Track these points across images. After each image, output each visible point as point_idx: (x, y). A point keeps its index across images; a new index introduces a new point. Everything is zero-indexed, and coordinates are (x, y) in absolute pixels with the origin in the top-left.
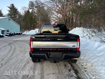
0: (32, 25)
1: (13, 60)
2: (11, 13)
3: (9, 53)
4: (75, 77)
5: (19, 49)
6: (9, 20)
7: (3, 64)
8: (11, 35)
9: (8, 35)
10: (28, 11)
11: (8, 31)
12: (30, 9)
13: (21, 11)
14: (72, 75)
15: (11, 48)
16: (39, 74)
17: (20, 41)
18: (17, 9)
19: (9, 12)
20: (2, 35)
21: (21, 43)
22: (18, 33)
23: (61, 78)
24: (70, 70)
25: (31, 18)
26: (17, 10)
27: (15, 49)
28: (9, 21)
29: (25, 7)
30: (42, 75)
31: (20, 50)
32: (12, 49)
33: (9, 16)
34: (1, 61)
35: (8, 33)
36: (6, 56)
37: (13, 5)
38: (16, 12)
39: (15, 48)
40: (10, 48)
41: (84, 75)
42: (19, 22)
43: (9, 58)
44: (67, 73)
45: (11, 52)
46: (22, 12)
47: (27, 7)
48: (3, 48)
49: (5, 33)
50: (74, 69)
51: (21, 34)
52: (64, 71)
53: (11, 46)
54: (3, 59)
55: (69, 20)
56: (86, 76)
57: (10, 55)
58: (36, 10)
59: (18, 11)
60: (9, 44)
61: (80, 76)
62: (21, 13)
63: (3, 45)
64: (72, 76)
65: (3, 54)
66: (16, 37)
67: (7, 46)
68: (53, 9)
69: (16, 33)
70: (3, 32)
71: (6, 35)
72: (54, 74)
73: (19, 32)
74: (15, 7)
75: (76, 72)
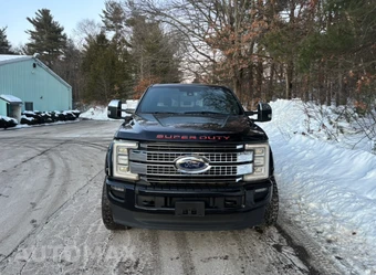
0: (116, 88)
1: (71, 208)
2: (38, 40)
3: (48, 184)
4: (300, 269)
5: (84, 170)
6: (34, 66)
7: (38, 223)
8: (40, 120)
9: (30, 119)
10: (102, 38)
11: (29, 106)
12: (109, 28)
13: (77, 36)
14: (290, 263)
15: (53, 165)
16: (175, 257)
17: (79, 142)
18: (62, 29)
19: (33, 38)
20: (8, 119)
21: (86, 151)
22: (65, 113)
23: (255, 271)
24: (278, 248)
25: (113, 62)
26: (62, 33)
27: (68, 171)
28: (34, 71)
29: (91, 23)
30: (185, 262)
31: (87, 175)
32: (58, 172)
33: (36, 54)
34: (29, 211)
35: (30, 112)
36: (43, 194)
37: (45, 13)
38: (56, 39)
39: (67, 166)
40: (48, 165)
41: (331, 262)
42: (66, 75)
43: (55, 202)
44: (271, 255)
45: (57, 181)
46: (77, 38)
47: (96, 23)
48: (26, 166)
49: (21, 113)
50: (290, 243)
51: (74, 119)
52: (259, 248)
53: (50, 160)
54: (34, 205)
55: (251, 73)
56: (337, 267)
57: (54, 190)
58: (128, 33)
59: (64, 37)
60: (43, 153)
61: (317, 268)
62: (76, 44)
63: (22, 157)
64: (290, 266)
65: (28, 187)
66: (60, 127)
67: (37, 160)
68: (196, 31)
69: (58, 113)
70: (12, 110)
71: (23, 121)
72: (226, 258)
73: (70, 112)
74: (54, 20)
75: (302, 253)
